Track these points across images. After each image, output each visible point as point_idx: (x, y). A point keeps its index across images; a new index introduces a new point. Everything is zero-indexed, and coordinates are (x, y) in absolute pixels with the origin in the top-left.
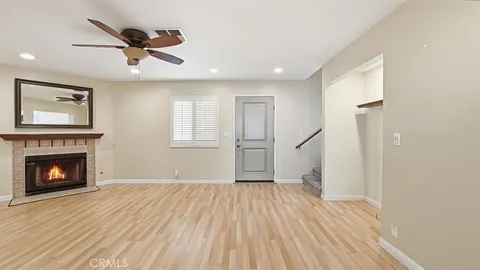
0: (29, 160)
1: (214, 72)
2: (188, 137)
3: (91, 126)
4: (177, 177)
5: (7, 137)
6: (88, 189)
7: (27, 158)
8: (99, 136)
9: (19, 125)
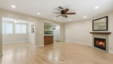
0: (95, 38)
3: (107, 30)
5: (91, 33)
9: (93, 30)
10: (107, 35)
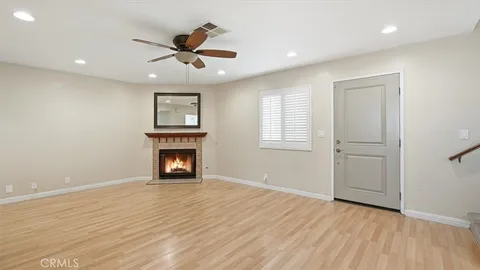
0: (161, 152)
1: (292, 57)
2: (277, 136)
3: (198, 126)
4: (266, 182)
5: (149, 135)
6: (198, 180)
7: (161, 150)
8: (204, 135)
9: (156, 126)
10: (198, 139)
